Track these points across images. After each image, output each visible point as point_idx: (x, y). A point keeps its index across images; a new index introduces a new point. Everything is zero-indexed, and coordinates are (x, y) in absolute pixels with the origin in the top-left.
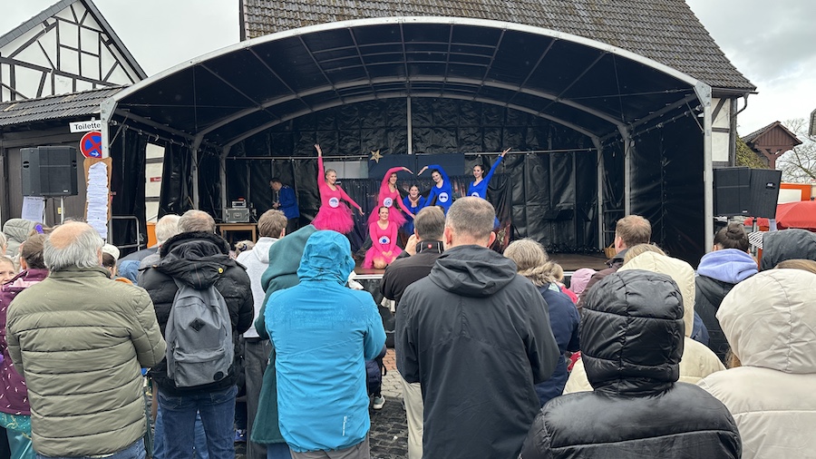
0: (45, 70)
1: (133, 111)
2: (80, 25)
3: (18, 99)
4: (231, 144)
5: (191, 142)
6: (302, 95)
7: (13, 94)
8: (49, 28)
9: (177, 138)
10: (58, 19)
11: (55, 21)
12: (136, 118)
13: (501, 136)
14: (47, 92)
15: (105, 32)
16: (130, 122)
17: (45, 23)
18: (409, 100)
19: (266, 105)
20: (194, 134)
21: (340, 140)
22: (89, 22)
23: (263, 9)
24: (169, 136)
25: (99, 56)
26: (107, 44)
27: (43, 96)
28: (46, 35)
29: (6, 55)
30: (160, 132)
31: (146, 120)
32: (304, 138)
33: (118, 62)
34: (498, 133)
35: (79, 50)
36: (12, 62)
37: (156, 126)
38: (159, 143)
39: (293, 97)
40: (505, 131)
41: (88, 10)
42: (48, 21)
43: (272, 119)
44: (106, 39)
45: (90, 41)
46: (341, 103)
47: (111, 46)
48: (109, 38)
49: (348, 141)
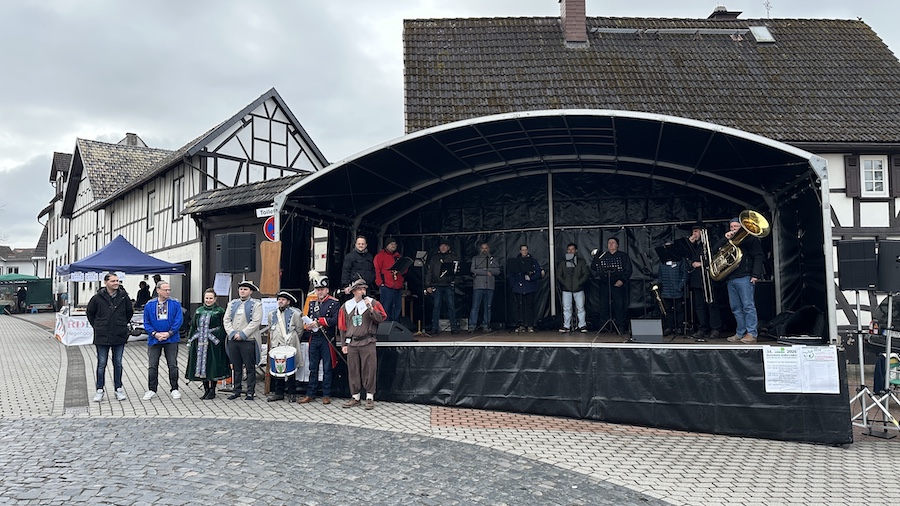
0: (242, 161)
1: (301, 201)
2: (271, 119)
3: (219, 187)
4: (388, 224)
5: (351, 224)
6: (445, 178)
7: (216, 183)
8: (246, 124)
9: (339, 221)
10: (253, 115)
11: (250, 117)
12: (303, 207)
13: (647, 208)
14: (242, 181)
15: (292, 124)
16: (298, 210)
17: (243, 120)
18: (550, 176)
19: (414, 189)
20: (354, 217)
21: (484, 217)
22: (279, 116)
23: (421, 99)
24: (331, 219)
25: (287, 145)
26: (293, 134)
27: (239, 184)
28: (244, 130)
29: (211, 149)
30: (324, 217)
31: (312, 208)
32: (451, 215)
33: (302, 149)
34: (643, 204)
35: (270, 142)
36: (216, 155)
37: (320, 212)
38: (323, 227)
39: (438, 180)
40: (650, 202)
41: (278, 106)
42: (245, 118)
43: (423, 200)
44: (292, 130)
45: (280, 132)
46: (485, 182)
47: (297, 136)
48: (295, 129)
49: (491, 217)
